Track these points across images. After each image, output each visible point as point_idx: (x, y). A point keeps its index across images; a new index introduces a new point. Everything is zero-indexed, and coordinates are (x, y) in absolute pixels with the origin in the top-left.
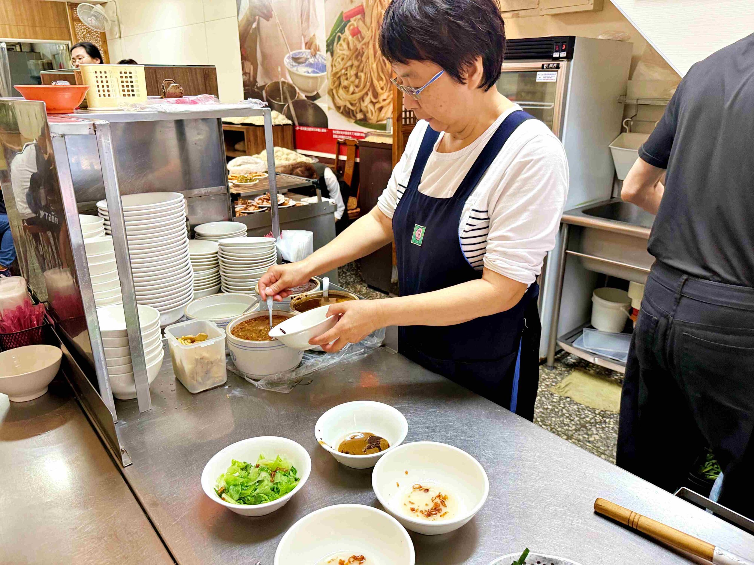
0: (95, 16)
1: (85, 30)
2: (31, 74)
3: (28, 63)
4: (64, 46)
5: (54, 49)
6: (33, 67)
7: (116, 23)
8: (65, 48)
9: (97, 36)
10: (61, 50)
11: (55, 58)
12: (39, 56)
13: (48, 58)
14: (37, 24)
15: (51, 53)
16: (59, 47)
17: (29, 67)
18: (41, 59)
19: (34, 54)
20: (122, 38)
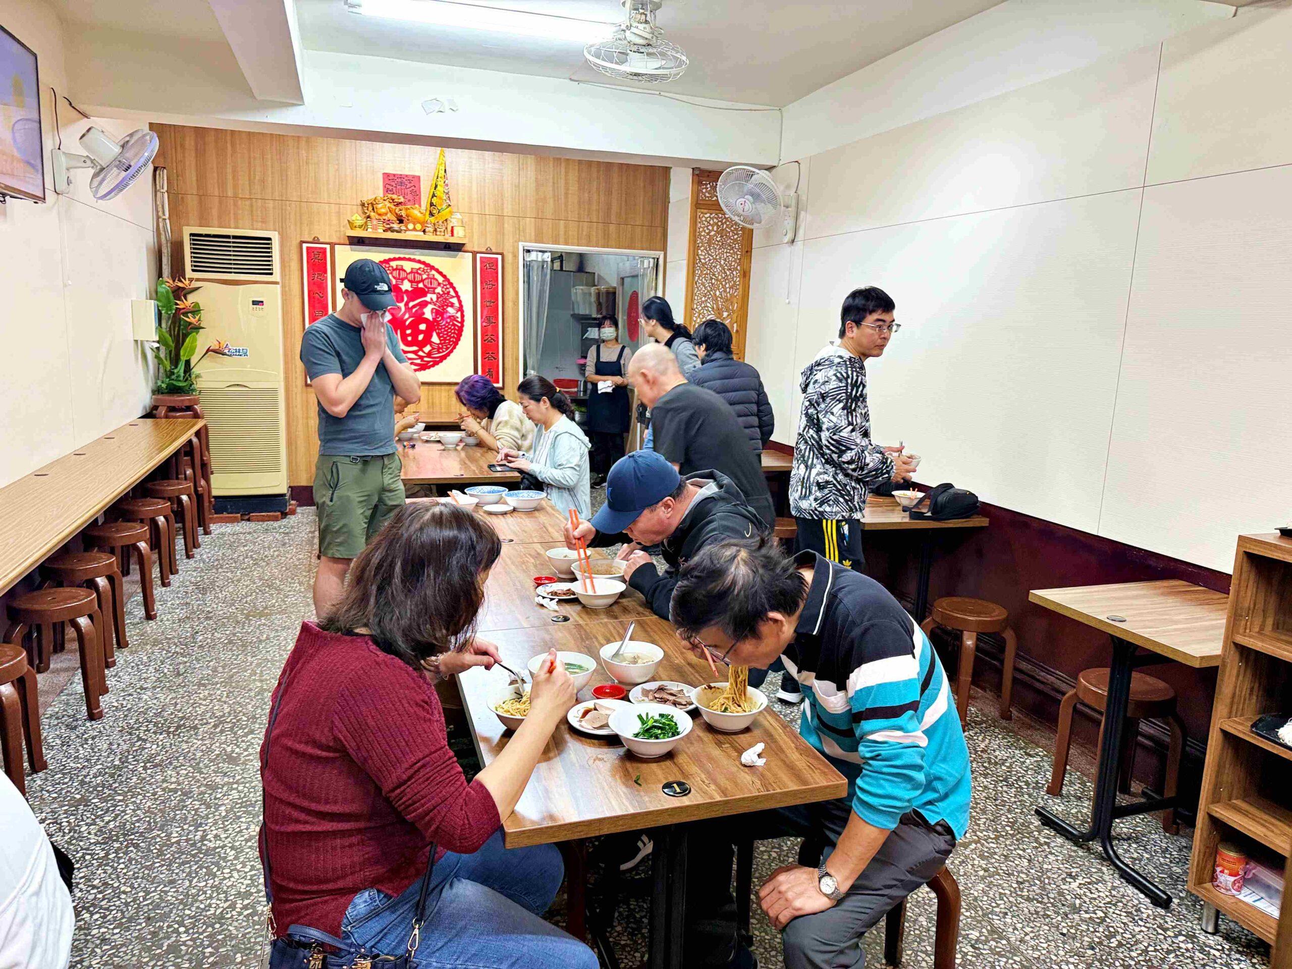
0: (752, 195)
1: (715, 228)
2: (573, 309)
3: (573, 291)
4: (652, 260)
5: (627, 267)
6: (580, 298)
7: (792, 210)
8: (651, 265)
9: (735, 240)
10: (644, 269)
11: (623, 284)
12: (591, 279)
13: (607, 282)
14: (613, 217)
15: (618, 274)
16: (642, 262)
17: (573, 298)
18: (595, 286)
19: (585, 275)
20: (799, 244)
